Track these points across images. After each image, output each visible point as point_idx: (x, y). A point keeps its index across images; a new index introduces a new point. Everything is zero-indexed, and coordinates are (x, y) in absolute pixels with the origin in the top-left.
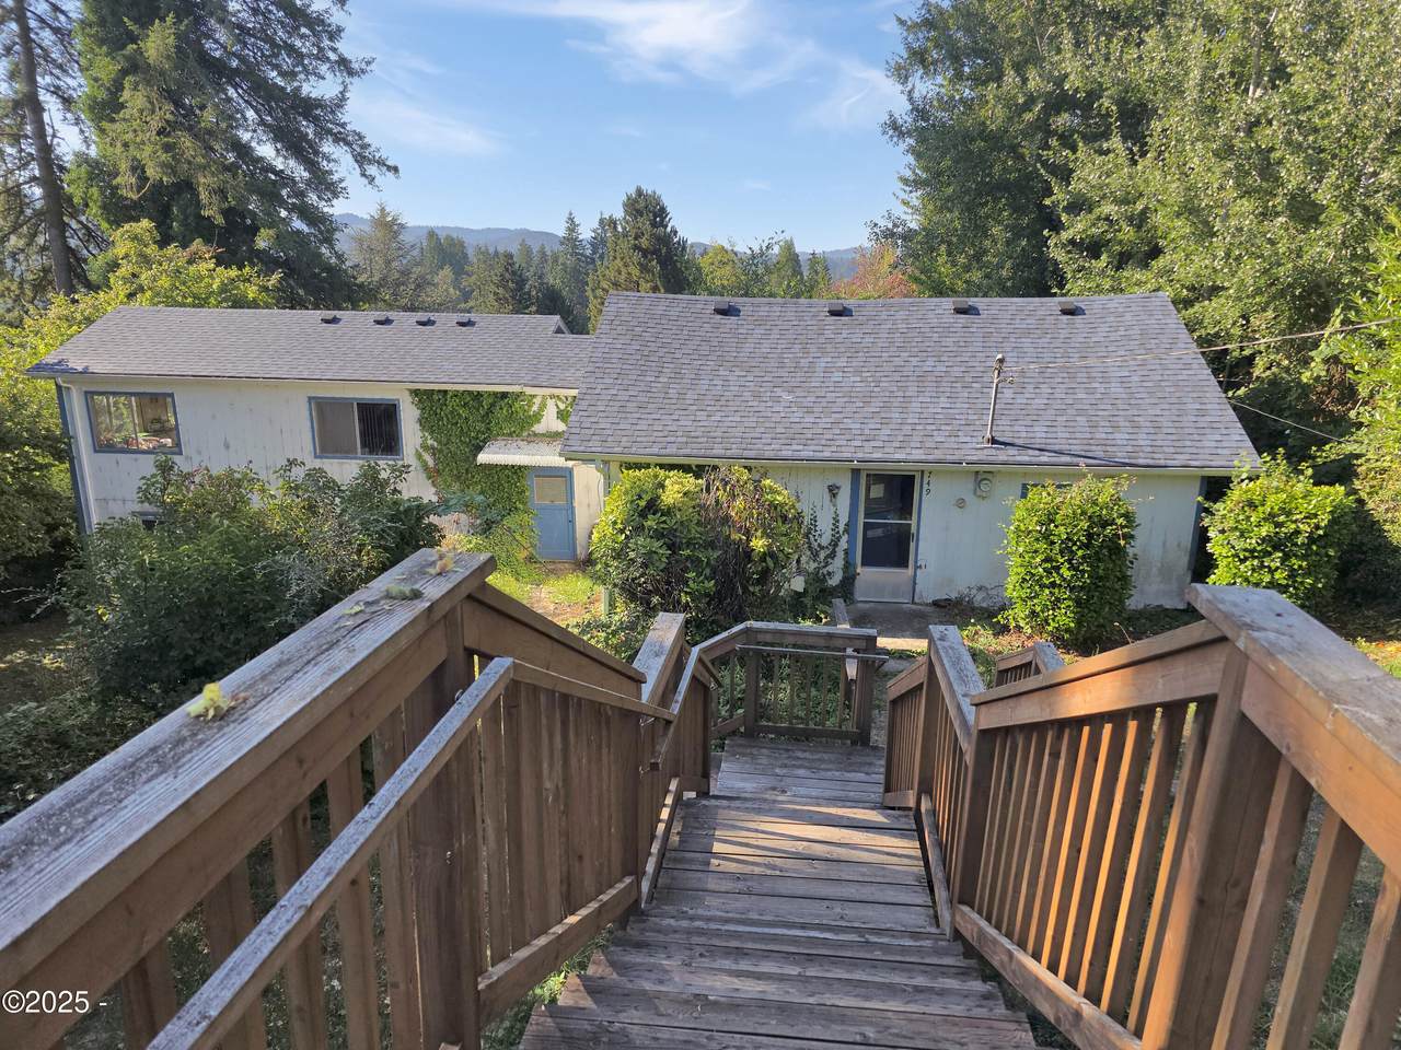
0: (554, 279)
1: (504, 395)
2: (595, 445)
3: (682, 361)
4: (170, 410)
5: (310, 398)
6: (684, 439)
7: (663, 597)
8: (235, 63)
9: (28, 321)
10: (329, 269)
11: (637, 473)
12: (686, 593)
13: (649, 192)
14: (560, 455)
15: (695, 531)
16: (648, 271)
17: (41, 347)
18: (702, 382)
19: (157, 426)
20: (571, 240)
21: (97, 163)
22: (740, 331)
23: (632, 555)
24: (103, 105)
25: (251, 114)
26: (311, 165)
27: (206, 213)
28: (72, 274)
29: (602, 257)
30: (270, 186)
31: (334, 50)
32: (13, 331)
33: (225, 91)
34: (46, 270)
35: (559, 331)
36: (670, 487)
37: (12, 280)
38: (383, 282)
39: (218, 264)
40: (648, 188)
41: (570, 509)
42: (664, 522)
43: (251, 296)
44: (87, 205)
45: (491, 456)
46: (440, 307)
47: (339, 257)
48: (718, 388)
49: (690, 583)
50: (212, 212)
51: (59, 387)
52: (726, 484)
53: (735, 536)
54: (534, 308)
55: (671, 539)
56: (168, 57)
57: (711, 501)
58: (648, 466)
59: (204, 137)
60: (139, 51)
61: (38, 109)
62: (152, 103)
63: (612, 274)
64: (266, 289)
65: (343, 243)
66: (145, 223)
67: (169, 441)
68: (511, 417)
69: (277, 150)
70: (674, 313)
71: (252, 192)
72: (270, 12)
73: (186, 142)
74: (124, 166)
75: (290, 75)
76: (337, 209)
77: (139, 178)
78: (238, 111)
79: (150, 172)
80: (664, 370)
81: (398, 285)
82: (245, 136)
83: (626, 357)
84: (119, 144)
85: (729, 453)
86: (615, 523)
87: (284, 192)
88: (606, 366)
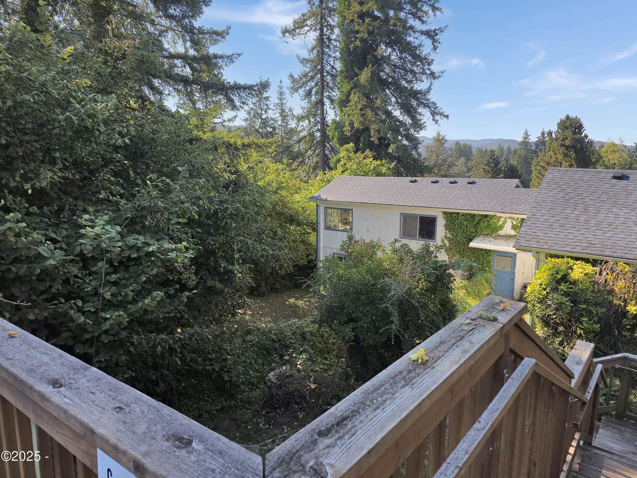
0: (514, 162)
1: (486, 216)
2: (533, 244)
3: (589, 203)
4: (351, 215)
5: (401, 213)
6: (587, 245)
7: (565, 328)
8: (390, 80)
9: (310, 181)
10: (415, 160)
11: (557, 260)
12: (581, 328)
13: (574, 117)
14: (514, 247)
15: (589, 295)
16: (568, 157)
17: (313, 191)
18: (601, 215)
19: (345, 221)
20: (525, 143)
21: (339, 123)
22: (629, 188)
23: (549, 302)
24: (344, 101)
25: (393, 99)
26: (413, 118)
27: (372, 139)
28: (325, 164)
29: (541, 150)
30: (396, 127)
31: (429, 69)
32: (305, 184)
33: (385, 91)
34: (317, 163)
35: (517, 186)
36: (576, 270)
37: (307, 166)
38: (435, 165)
39: (374, 159)
40: (573, 115)
41: (513, 273)
42: (571, 288)
43: (384, 171)
44: (333, 139)
45: (476, 244)
46: (458, 175)
47: (419, 155)
48: (611, 218)
49: (584, 323)
50: (374, 139)
51: (317, 205)
52: (613, 272)
53: (616, 302)
54: (502, 175)
55: (574, 297)
56: (368, 81)
57: (602, 280)
58: (563, 257)
59: (375, 110)
60: (358, 80)
61: (323, 104)
62: (359, 99)
63: (546, 159)
64: (389, 168)
65: (421, 149)
66: (352, 144)
67: (348, 227)
68: (488, 227)
69: (401, 112)
70: (586, 178)
71: (390, 130)
72: (406, 58)
73: (369, 112)
74: (347, 123)
75: (410, 82)
76: (421, 134)
77: (352, 127)
78: (389, 99)
79: (355, 125)
80: (577, 208)
81: (441, 166)
82: (390, 108)
83: (555, 200)
84: (347, 115)
85: (615, 255)
86: (541, 284)
87: (401, 129)
88: (543, 204)
